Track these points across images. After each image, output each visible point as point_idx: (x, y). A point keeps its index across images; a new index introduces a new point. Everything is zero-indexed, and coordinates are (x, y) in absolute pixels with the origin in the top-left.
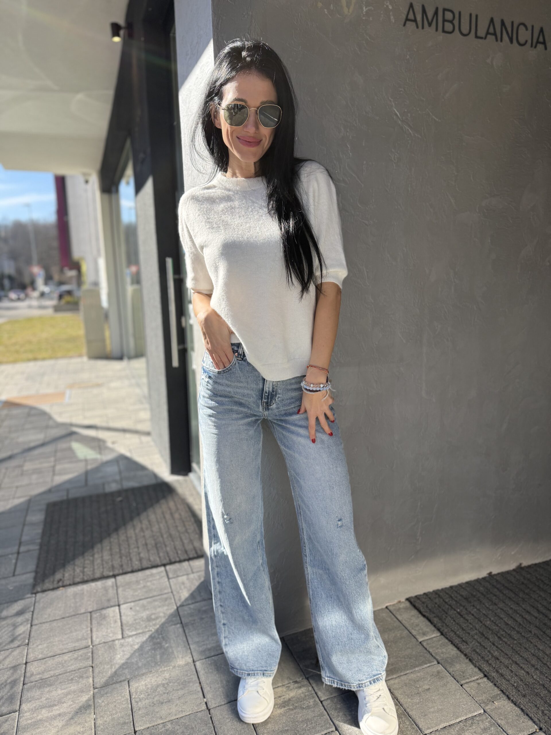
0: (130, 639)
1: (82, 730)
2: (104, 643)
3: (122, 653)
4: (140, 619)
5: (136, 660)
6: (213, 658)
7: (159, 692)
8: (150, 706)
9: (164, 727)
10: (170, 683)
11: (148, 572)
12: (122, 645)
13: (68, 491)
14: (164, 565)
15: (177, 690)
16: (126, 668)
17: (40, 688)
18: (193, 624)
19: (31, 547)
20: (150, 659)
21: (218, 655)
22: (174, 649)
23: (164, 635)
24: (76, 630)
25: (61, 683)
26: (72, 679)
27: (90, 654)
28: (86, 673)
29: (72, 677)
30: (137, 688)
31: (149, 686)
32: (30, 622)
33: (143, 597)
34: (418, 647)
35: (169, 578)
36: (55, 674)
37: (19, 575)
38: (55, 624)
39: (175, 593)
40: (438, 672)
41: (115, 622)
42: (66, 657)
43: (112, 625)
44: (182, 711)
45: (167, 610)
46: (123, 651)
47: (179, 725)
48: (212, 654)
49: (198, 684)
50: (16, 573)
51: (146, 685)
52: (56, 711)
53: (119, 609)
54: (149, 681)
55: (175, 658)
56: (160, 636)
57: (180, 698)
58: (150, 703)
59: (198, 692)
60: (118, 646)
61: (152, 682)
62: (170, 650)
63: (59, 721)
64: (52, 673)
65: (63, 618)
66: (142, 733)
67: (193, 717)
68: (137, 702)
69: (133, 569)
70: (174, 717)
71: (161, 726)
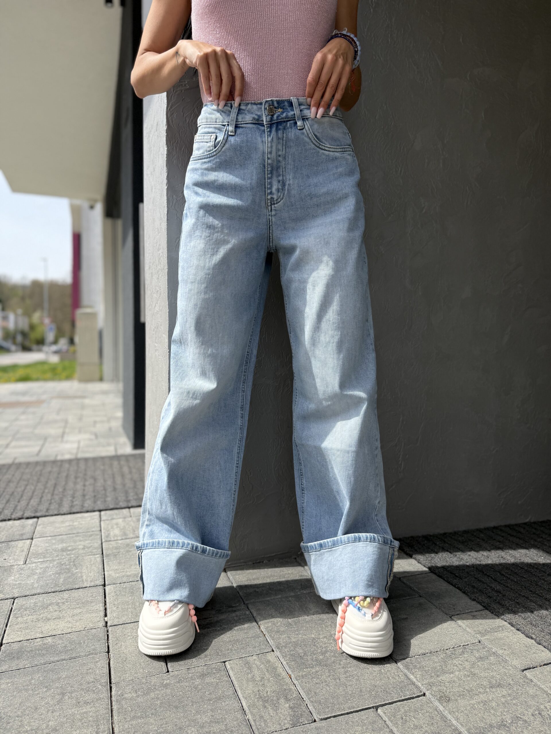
0: (34, 565)
3: (17, 576)
4: (53, 549)
5: (32, 581)
7: (49, 610)
8: (32, 621)
9: (42, 641)
10: (67, 602)
11: (78, 516)
12: (21, 569)
13: (15, 459)
14: (100, 511)
15: (73, 609)
16: (17, 588)
18: (116, 556)
20: (51, 581)
22: (83, 574)
23: (75, 563)
30: (23, 606)
31: (39, 604)
33: (65, 533)
35: (100, 521)
39: (103, 531)
40: (421, 604)
41: (22, 551)
43: (17, 554)
44: (72, 628)
45: (90, 543)
46: (21, 574)
47: (62, 640)
48: (131, 580)
49: (102, 605)
51: (35, 603)
53: (31, 542)
54: (41, 599)
55: (83, 581)
56: (71, 564)
57: (73, 616)
58: (33, 619)
59: (100, 611)
60: (15, 570)
61: (45, 600)
62: (79, 575)
66: (10, 646)
67: (84, 632)
68: (17, 618)
69: (62, 513)
70: (60, 632)
71: (38, 640)
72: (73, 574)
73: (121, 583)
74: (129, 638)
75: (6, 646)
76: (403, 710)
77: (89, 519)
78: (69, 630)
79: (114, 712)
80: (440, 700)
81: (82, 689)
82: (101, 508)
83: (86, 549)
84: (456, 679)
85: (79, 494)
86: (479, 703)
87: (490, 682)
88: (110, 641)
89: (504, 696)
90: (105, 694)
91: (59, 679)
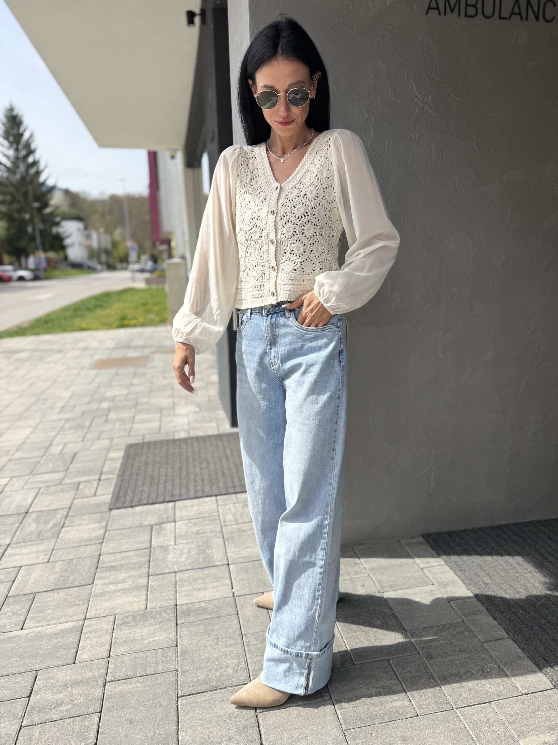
0: (181, 546)
1: (137, 600)
2: (161, 547)
3: (173, 555)
4: (191, 532)
5: (183, 559)
6: (245, 564)
7: (199, 582)
8: (190, 590)
9: (199, 604)
10: (208, 577)
11: (202, 500)
12: (174, 549)
13: (144, 436)
14: (216, 496)
15: (212, 582)
16: (175, 564)
17: (109, 571)
18: (232, 539)
19: (110, 476)
20: (195, 559)
21: (249, 562)
22: (214, 555)
23: (208, 545)
24: (140, 537)
25: (125, 569)
26: (133, 568)
27: (148, 553)
28: (144, 565)
29: (134, 566)
30: (182, 578)
31: (192, 578)
32: (104, 528)
33: (195, 517)
34: (420, 572)
35: (218, 505)
36: (121, 563)
37: (99, 495)
38: (124, 531)
39: (221, 516)
40: (432, 591)
41: (171, 533)
42: (130, 554)
43: (168, 535)
44: (214, 596)
45: (215, 527)
46: (175, 553)
47: (211, 604)
48: (245, 561)
49: (229, 580)
50: (97, 494)
51: (189, 577)
52: (120, 587)
53: (175, 525)
54: (192, 574)
55: (214, 560)
56: (205, 545)
57: (213, 588)
58: (190, 588)
59: (229, 585)
60: (171, 550)
61: (194, 575)
62: (212, 555)
63: (122, 593)
64: (119, 563)
65: (131, 528)
66: (182, 607)
67: (222, 600)
68: (181, 587)
69: (190, 497)
70: (208, 599)
71: (197, 604)
72: (208, 555)
73: (238, 563)
74: (249, 605)
75: (179, 607)
76: (403, 662)
77: (209, 504)
78: (213, 598)
79: (246, 651)
80: (426, 658)
81: (227, 637)
82: (217, 493)
83: (213, 533)
84: (439, 645)
85: (199, 477)
86: (449, 661)
87: (460, 648)
88: (238, 607)
89: (465, 658)
90: (240, 641)
91: (213, 630)
